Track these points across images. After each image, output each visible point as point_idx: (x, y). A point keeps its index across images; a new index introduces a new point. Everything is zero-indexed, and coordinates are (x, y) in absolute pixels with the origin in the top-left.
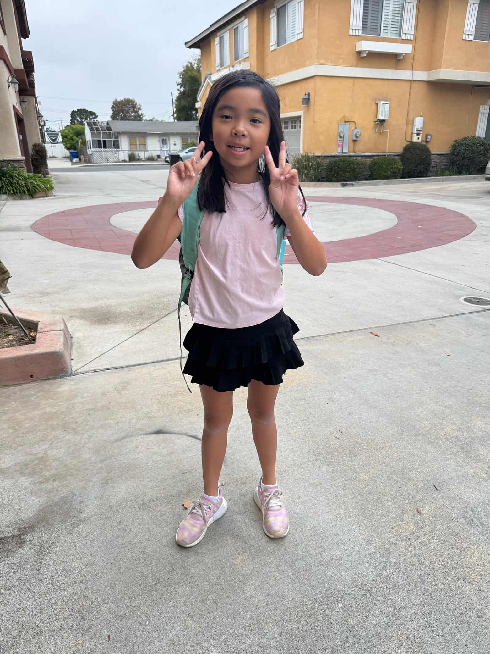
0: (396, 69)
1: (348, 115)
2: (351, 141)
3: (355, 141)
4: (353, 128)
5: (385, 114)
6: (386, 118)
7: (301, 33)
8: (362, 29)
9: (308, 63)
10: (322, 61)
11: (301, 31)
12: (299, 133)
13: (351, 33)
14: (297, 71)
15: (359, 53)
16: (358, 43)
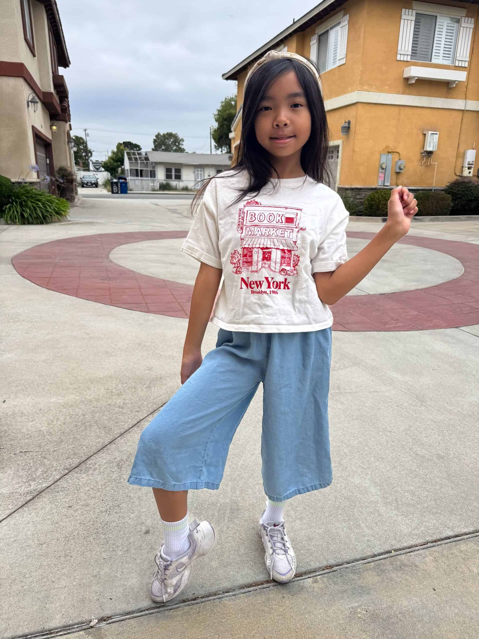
0: (447, 98)
1: (392, 145)
2: (394, 173)
3: (398, 173)
4: (397, 159)
5: (434, 146)
6: (434, 150)
7: (343, 58)
8: (411, 54)
9: (350, 89)
10: (365, 88)
11: (344, 56)
12: (337, 163)
13: (398, 58)
14: (337, 98)
15: (407, 79)
16: (406, 69)
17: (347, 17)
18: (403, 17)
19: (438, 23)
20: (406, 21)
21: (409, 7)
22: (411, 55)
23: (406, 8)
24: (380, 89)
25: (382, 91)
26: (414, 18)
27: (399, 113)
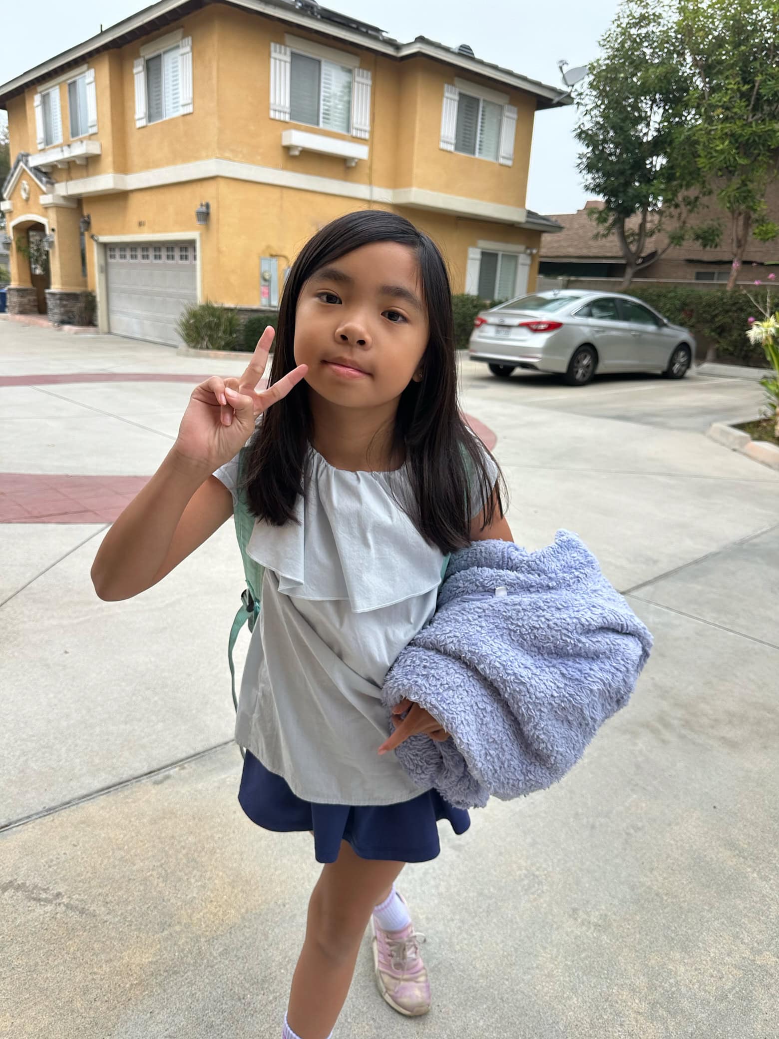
0: (345, 180)
1: (276, 245)
4: (284, 267)
7: (188, 104)
8: (288, 110)
9: (204, 154)
10: (227, 154)
11: (189, 101)
12: (194, 267)
13: (272, 114)
14: (185, 166)
15: (287, 149)
16: (285, 134)
17: (188, 40)
18: (273, 55)
19: (323, 72)
20: (277, 61)
21: (281, 42)
22: (291, 114)
23: (276, 42)
24: (249, 159)
25: (253, 162)
26: (288, 59)
27: (282, 198)
